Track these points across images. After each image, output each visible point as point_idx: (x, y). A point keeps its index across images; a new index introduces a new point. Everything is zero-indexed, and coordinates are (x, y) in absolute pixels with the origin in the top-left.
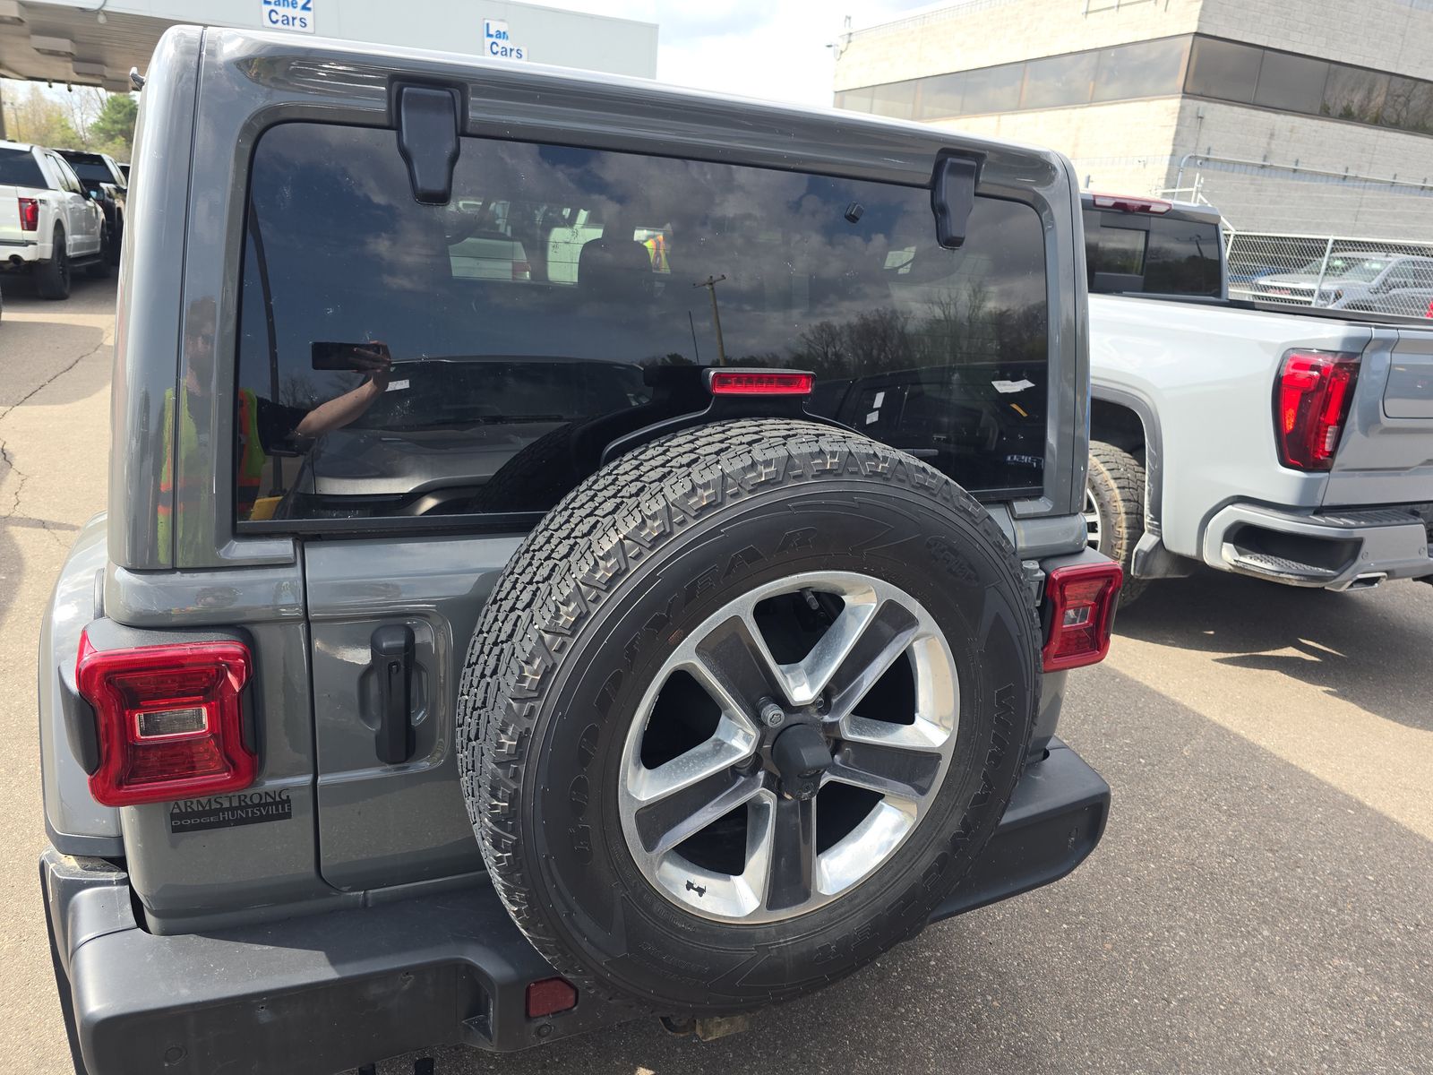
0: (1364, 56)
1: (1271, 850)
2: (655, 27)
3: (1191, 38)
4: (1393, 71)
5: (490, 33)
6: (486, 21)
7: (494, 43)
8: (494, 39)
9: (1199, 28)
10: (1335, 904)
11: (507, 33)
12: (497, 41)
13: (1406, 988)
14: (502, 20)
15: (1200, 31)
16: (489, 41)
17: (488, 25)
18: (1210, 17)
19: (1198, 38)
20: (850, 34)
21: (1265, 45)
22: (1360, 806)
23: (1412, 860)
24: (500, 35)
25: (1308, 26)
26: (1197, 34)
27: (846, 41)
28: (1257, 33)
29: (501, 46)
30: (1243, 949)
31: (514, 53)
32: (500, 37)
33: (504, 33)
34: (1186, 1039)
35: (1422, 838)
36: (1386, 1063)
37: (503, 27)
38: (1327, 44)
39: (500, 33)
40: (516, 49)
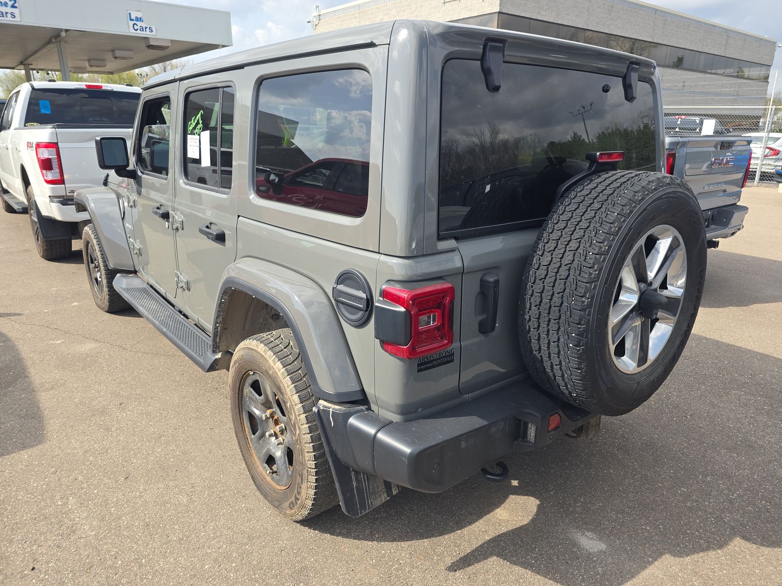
0: (573, 21)
1: (686, 359)
2: (229, 13)
3: (497, 15)
4: (586, 28)
5: (132, 18)
6: (129, 12)
7: (134, 24)
8: (134, 22)
9: (500, 9)
10: (720, 374)
11: (143, 18)
12: (137, 23)
13: (761, 396)
14: (138, 11)
15: (501, 11)
16: (132, 23)
17: (130, 14)
18: (505, 4)
19: (501, 15)
20: (320, 15)
21: (530, 17)
22: (706, 339)
23: (736, 354)
24: (137, 19)
25: (548, 7)
26: (499, 13)
27: (318, 19)
28: (526, 12)
29: (139, 25)
30: (699, 394)
31: (148, 29)
32: (138, 21)
33: (140, 18)
34: (700, 428)
35: (734, 346)
36: (770, 421)
37: (139, 15)
38: (557, 16)
39: (138, 18)
40: (148, 27)
